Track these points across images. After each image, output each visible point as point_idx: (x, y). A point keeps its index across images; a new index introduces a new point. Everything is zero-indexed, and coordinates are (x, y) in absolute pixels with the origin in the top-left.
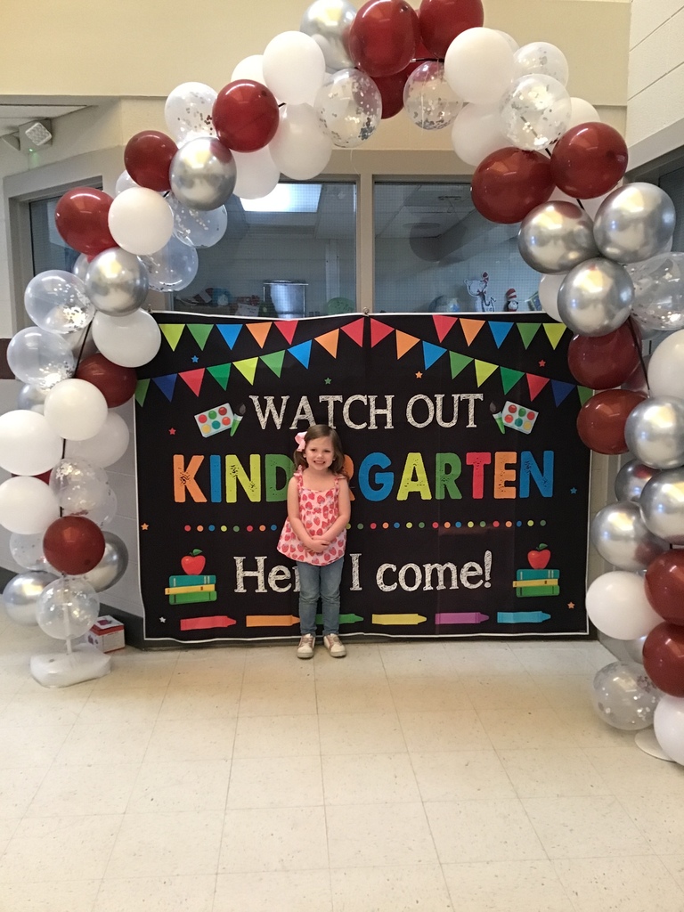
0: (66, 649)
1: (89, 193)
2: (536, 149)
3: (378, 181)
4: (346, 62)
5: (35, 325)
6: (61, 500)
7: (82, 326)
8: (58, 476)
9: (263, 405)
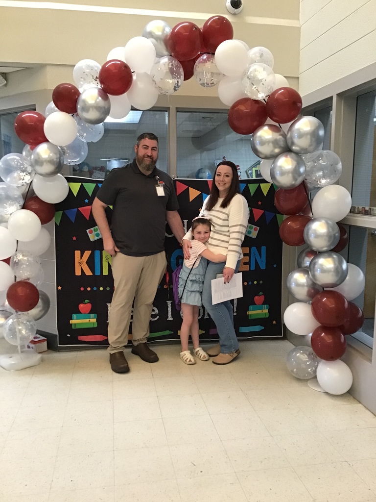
0: (18, 351)
1: (31, 113)
2: (259, 99)
3: (178, 110)
4: (166, 53)
5: (4, 181)
6: (15, 273)
7: (28, 182)
8: (15, 260)
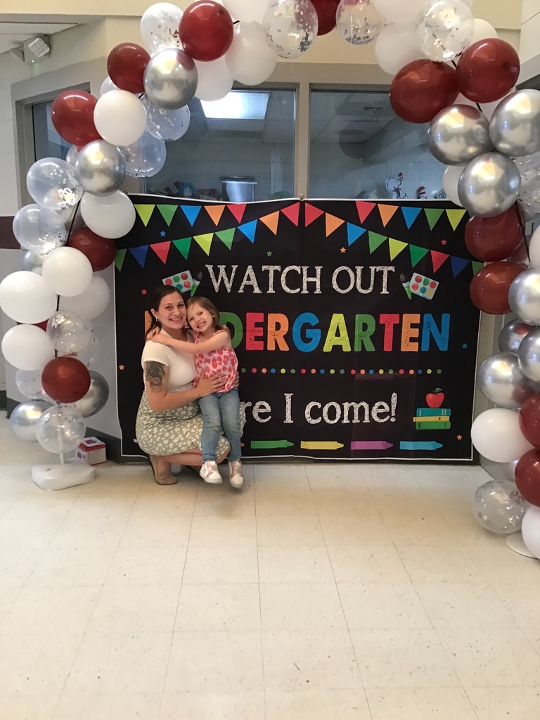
0: (59, 461)
1: (79, 95)
2: (444, 61)
3: (314, 89)
5: (35, 203)
6: (56, 345)
7: (73, 204)
8: (53, 324)
9: (217, 272)
